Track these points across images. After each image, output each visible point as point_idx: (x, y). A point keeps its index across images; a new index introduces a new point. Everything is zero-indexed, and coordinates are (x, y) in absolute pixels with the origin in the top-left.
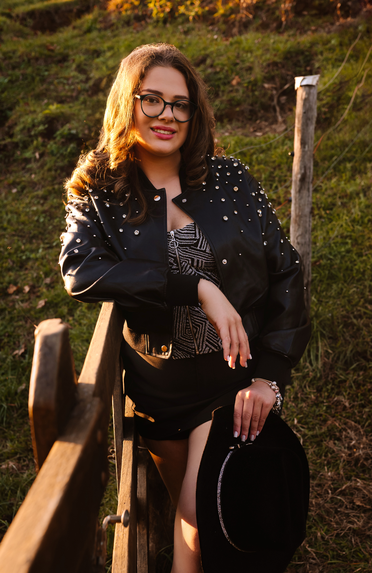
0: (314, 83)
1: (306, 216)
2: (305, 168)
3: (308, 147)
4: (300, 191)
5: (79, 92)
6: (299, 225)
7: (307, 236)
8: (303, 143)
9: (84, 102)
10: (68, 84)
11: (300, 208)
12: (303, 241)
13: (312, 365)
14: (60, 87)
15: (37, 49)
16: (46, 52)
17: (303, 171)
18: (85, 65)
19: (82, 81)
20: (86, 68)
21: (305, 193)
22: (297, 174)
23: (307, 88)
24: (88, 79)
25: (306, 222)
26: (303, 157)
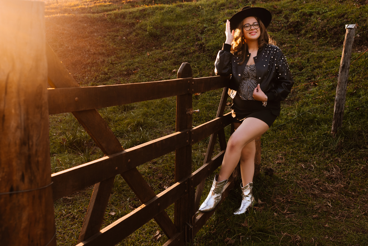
0: (353, 28)
1: (343, 83)
2: (345, 62)
3: (347, 54)
4: (341, 72)
5: (282, 27)
6: (339, 86)
7: (343, 92)
8: (345, 52)
9: (283, 32)
10: (278, 24)
11: (341, 80)
12: (341, 93)
13: (333, 145)
14: (274, 25)
15: (269, 7)
16: (273, 9)
17: (344, 64)
18: (289, 15)
19: (285, 23)
20: (289, 17)
21: (344, 73)
22: (341, 64)
23: (349, 29)
24: (288, 22)
25: (343, 85)
26: (344, 58)
